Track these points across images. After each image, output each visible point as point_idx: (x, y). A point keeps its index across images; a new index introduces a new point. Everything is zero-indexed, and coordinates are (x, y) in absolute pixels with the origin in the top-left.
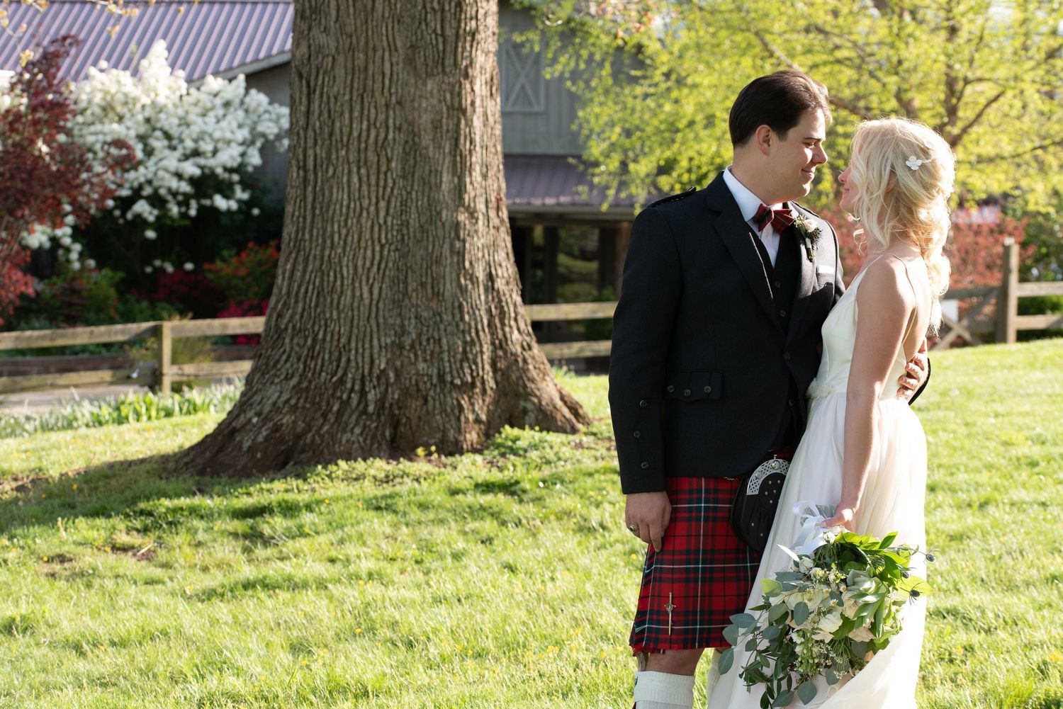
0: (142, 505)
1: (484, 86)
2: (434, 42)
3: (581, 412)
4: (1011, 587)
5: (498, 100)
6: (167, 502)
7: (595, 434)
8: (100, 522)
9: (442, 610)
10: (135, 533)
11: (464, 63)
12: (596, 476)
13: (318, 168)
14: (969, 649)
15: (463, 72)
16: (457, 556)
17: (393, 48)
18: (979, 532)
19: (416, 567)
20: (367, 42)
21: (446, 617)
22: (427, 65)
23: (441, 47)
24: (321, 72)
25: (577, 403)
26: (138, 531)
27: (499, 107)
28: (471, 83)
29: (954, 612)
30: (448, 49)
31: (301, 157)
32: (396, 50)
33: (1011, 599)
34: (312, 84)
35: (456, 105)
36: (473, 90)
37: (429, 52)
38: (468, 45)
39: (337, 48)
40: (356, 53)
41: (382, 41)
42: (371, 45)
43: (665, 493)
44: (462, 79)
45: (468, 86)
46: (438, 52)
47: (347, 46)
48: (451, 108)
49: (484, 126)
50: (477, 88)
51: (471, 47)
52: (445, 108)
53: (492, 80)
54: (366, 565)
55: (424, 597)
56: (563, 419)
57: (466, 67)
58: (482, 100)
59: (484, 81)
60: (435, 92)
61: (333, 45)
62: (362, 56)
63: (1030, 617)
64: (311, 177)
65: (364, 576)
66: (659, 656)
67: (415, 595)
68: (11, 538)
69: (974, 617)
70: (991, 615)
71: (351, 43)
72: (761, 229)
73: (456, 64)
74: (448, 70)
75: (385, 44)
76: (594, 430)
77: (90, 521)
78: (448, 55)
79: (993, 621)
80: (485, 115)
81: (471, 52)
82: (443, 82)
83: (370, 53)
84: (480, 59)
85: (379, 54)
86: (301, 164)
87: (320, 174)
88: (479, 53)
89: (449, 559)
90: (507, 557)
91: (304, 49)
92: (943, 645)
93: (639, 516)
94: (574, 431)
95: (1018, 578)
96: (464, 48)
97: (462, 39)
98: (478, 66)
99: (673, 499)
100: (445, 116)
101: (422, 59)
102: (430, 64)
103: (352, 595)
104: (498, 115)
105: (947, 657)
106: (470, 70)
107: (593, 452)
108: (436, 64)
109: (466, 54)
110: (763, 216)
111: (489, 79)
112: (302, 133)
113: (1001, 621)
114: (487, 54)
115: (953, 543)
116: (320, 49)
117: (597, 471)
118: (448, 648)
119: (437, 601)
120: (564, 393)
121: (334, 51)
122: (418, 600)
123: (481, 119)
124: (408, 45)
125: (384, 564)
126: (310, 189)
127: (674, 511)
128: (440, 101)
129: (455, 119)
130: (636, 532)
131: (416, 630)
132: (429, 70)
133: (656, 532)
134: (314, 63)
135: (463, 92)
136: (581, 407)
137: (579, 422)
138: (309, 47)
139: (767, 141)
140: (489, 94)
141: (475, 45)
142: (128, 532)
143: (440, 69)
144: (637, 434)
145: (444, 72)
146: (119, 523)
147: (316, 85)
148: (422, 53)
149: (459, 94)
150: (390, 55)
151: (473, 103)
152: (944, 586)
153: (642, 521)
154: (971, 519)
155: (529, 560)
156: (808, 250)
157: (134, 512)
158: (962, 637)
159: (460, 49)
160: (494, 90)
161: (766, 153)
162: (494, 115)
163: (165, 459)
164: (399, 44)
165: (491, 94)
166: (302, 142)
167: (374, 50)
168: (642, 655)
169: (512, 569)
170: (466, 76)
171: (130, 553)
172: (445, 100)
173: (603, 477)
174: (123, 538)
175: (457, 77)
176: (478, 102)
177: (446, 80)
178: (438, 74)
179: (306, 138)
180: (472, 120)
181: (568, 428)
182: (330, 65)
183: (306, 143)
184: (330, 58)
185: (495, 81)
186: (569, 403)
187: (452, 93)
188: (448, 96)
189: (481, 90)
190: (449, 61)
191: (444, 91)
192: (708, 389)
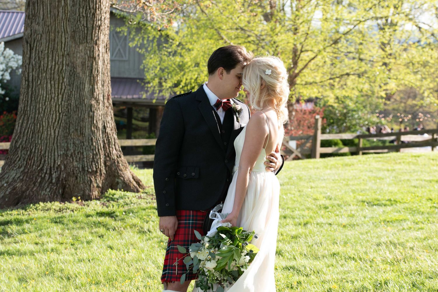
1: (103, 48)
2: (83, 29)
3: (141, 183)
4: (317, 258)
5: (109, 54)
7: (146, 193)
9: (82, 264)
12: (147, 210)
13: (34, 81)
14: (299, 283)
15: (95, 42)
16: (88, 243)
17: (66, 32)
18: (304, 235)
19: (71, 247)
20: (55, 29)
21: (84, 268)
22: (80, 39)
23: (86, 32)
24: (36, 41)
25: (139, 180)
27: (109, 57)
29: (293, 268)
30: (89, 32)
31: (27, 76)
32: (67, 32)
33: (316, 263)
34: (32, 46)
35: (92, 56)
36: (99, 50)
37: (81, 33)
38: (97, 31)
39: (43, 31)
40: (50, 33)
41: (61, 28)
42: (57, 30)
43: (176, 216)
44: (94, 45)
45: (97, 48)
46: (85, 34)
47: (47, 30)
48: (89, 57)
49: (103, 65)
51: (99, 32)
52: (87, 57)
53: (107, 46)
54: (51, 246)
55: (74, 259)
56: (133, 187)
57: (96, 40)
58: (103, 54)
59: (103, 46)
60: (83, 50)
61: (41, 30)
62: (53, 35)
63: (324, 270)
64: (31, 85)
65: (50, 250)
66: (172, 284)
67: (71, 258)
69: (301, 270)
70: (308, 269)
71: (49, 29)
72: (217, 110)
73: (92, 39)
74: (89, 41)
75: (63, 30)
76: (146, 191)
78: (89, 35)
79: (309, 272)
80: (104, 60)
81: (98, 34)
82: (86, 46)
83: (57, 34)
84: (102, 37)
85: (60, 34)
86: (27, 79)
87: (34, 83)
88: (102, 34)
89: (85, 244)
90: (109, 243)
91: (29, 31)
92: (289, 281)
93: (164, 226)
94: (138, 191)
95: (320, 254)
96: (95, 32)
97: (95, 29)
98: (101, 40)
99: (179, 219)
100: (87, 60)
101: (78, 37)
102: (81, 39)
103: (44, 258)
104: (109, 60)
105: (290, 286)
106: (98, 42)
107: (146, 200)
108: (84, 39)
109: (96, 35)
110: (218, 104)
111: (105, 46)
112: (27, 66)
113: (312, 271)
114: (105, 35)
115: (293, 240)
116: (35, 31)
117: (147, 208)
118: (84, 280)
119: (80, 261)
120: (134, 176)
121: (41, 32)
122: (72, 260)
123: (102, 62)
124: (72, 30)
125: (58, 245)
126: (30, 89)
127: (179, 224)
128: (85, 54)
129: (91, 62)
130: (163, 232)
131: (71, 273)
132: (81, 41)
133: (171, 232)
134: (33, 37)
135: (95, 50)
136: (141, 181)
137: (140, 188)
138: (31, 30)
139: (222, 74)
141: (100, 31)
143: (85, 41)
144: (164, 192)
145: (87, 42)
147: (34, 46)
148: (78, 34)
149: (93, 51)
150: (65, 35)
151: (99, 55)
152: (289, 257)
153: (166, 228)
154: (301, 230)
155: (118, 244)
156: (237, 118)
158: (296, 278)
159: (94, 33)
160: (107, 50)
161: (221, 79)
162: (107, 60)
164: (68, 30)
165: (106, 52)
166: (27, 70)
167: (58, 32)
168: (165, 283)
169: (111, 248)
170: (96, 44)
172: (87, 53)
173: (149, 211)
175: (92, 44)
176: (101, 55)
177: (88, 45)
178: (84, 43)
179: (29, 68)
180: (98, 62)
181: (136, 190)
182: (40, 38)
183: (29, 70)
184: (40, 35)
185: (108, 46)
186: (136, 180)
187: (90, 51)
188: (88, 52)
189: (102, 50)
190: (89, 38)
191: (87, 50)
192: (193, 174)
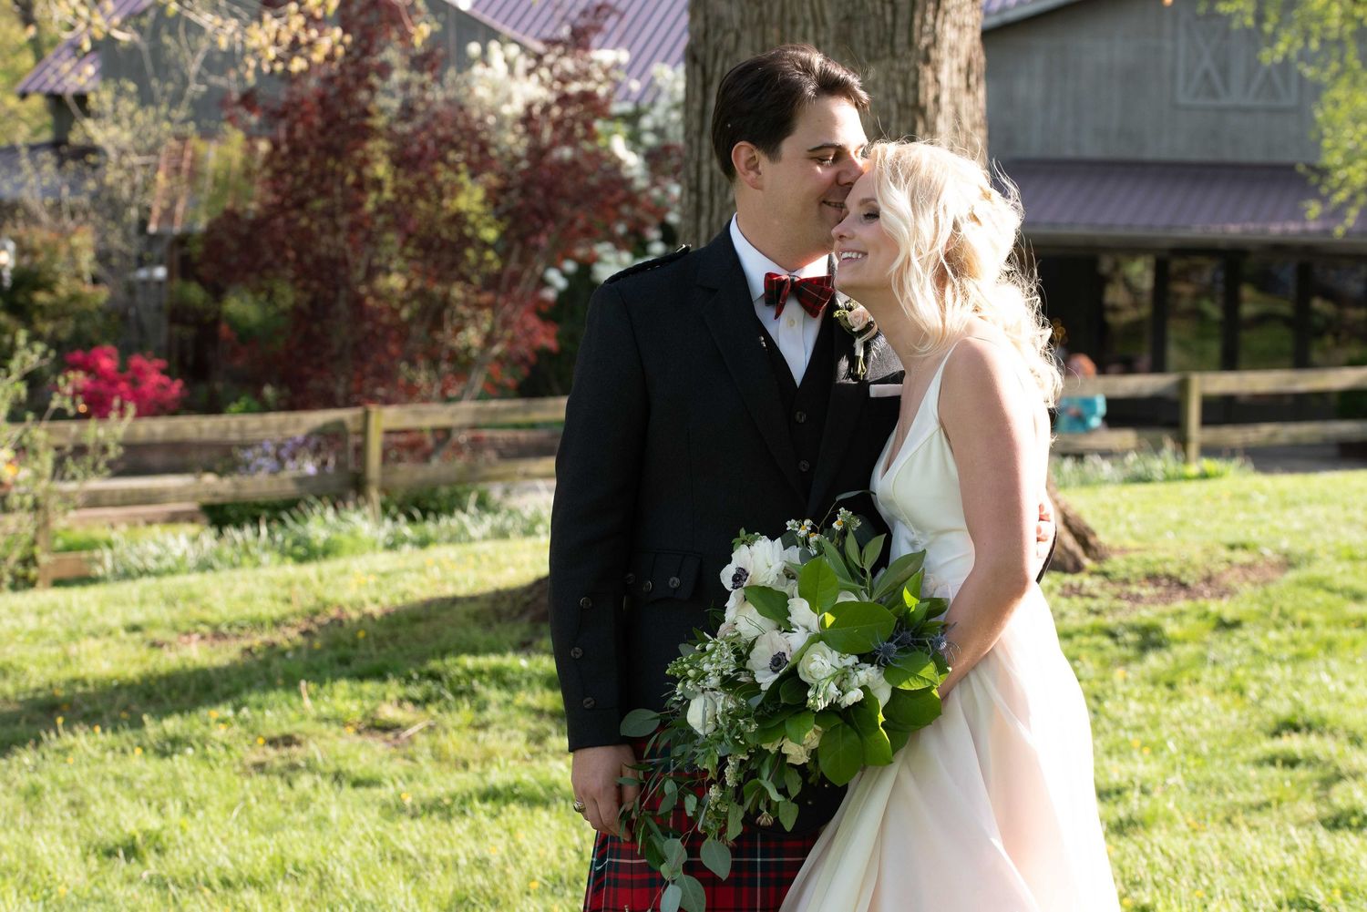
0: (434, 664)
1: (955, 76)
2: (879, 11)
3: (1092, 541)
5: (981, 93)
6: (469, 662)
7: (1105, 574)
8: (369, 687)
10: (408, 706)
11: (925, 41)
12: (1077, 639)
13: (716, 191)
15: (922, 55)
17: (820, 21)
20: (783, 11)
22: (868, 45)
23: (889, 18)
24: (721, 54)
25: (1087, 529)
26: (415, 702)
27: (982, 103)
28: (935, 70)
30: (901, 21)
31: (693, 174)
32: (824, 23)
34: (709, 70)
35: (911, 101)
36: (937, 81)
37: (872, 25)
38: (930, 18)
39: (742, 22)
40: (768, 29)
41: (803, 10)
42: (788, 16)
44: (921, 66)
45: (929, 74)
46: (885, 25)
47: (755, 17)
48: (903, 106)
49: (956, 131)
50: (944, 77)
51: (935, 18)
52: (894, 108)
53: (969, 64)
56: (1063, 553)
57: (927, 48)
58: (952, 95)
59: (955, 67)
60: (880, 83)
61: (736, 15)
62: (775, 32)
64: (706, 203)
68: (237, 709)
71: (761, 14)
73: (911, 43)
74: (899, 51)
75: (808, 15)
76: (1107, 567)
77: (357, 686)
78: (899, 30)
80: (957, 115)
81: (934, 26)
82: (892, 69)
83: (788, 28)
84: (949, 34)
85: (800, 28)
86: (694, 183)
87: (717, 199)
88: (948, 27)
91: (700, 23)
94: (1078, 568)
96: (923, 20)
97: (920, 7)
98: (945, 45)
100: (895, 116)
101: (862, 36)
102: (873, 42)
104: (978, 117)
106: (933, 54)
107: (1088, 601)
108: (881, 43)
109: (927, 29)
111: (964, 65)
112: (695, 141)
114: (961, 28)
116: (719, 22)
117: (1080, 632)
120: (1070, 513)
121: (737, 24)
123: (951, 121)
124: (842, 15)
126: (704, 220)
128: (887, 97)
129: (909, 123)
132: (872, 51)
134: (712, 41)
135: (921, 83)
136: (1093, 534)
137: (1087, 554)
138: (706, 18)
139: (754, 167)
140: (963, 85)
141: (941, 14)
142: (400, 702)
143: (887, 50)
145: (893, 54)
146: (394, 688)
147: (713, 72)
148: (861, 29)
149: (916, 86)
150: (816, 30)
151: (937, 99)
157: (421, 675)
159: (917, 22)
160: (973, 80)
162: (972, 116)
163: (499, 596)
164: (829, 14)
165: (968, 86)
166: (695, 153)
167: (793, 23)
170: (927, 60)
171: (390, 736)
172: (895, 94)
173: (1085, 641)
174: (389, 712)
175: (912, 62)
176: (945, 98)
177: (897, 65)
178: (885, 57)
179: (700, 148)
180: (934, 124)
181: (1070, 564)
182: (732, 44)
183: (700, 154)
184: (732, 36)
185: (975, 66)
186: (1075, 529)
187: (905, 84)
188: (899, 89)
189: (951, 80)
190: (901, 39)
191: (894, 82)
192: (675, 582)
